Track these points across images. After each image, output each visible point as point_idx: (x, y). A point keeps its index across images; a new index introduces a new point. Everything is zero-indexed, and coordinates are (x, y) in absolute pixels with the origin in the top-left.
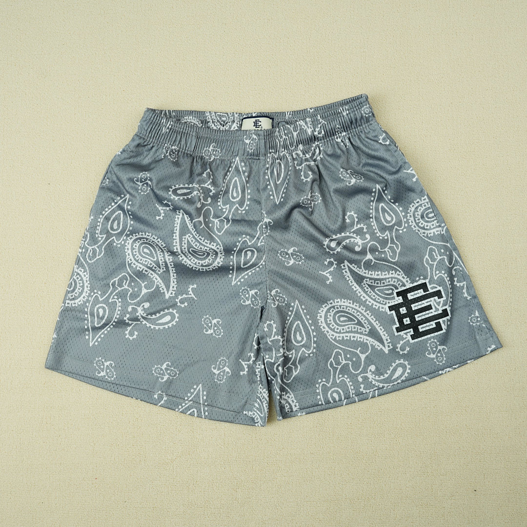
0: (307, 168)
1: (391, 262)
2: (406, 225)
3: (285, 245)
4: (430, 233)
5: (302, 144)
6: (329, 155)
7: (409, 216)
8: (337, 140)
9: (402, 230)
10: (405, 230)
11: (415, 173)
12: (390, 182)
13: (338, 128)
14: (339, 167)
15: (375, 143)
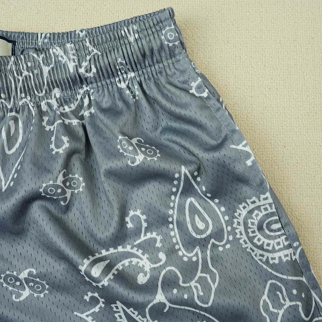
0: (61, 130)
1: (201, 308)
2: (231, 238)
3: (15, 262)
4: (272, 259)
5: (58, 87)
6: (104, 111)
7: (236, 223)
8: (119, 85)
9: (224, 246)
10: (228, 246)
11: (250, 151)
12: (205, 163)
13: (121, 64)
14: (116, 131)
15: (183, 94)
